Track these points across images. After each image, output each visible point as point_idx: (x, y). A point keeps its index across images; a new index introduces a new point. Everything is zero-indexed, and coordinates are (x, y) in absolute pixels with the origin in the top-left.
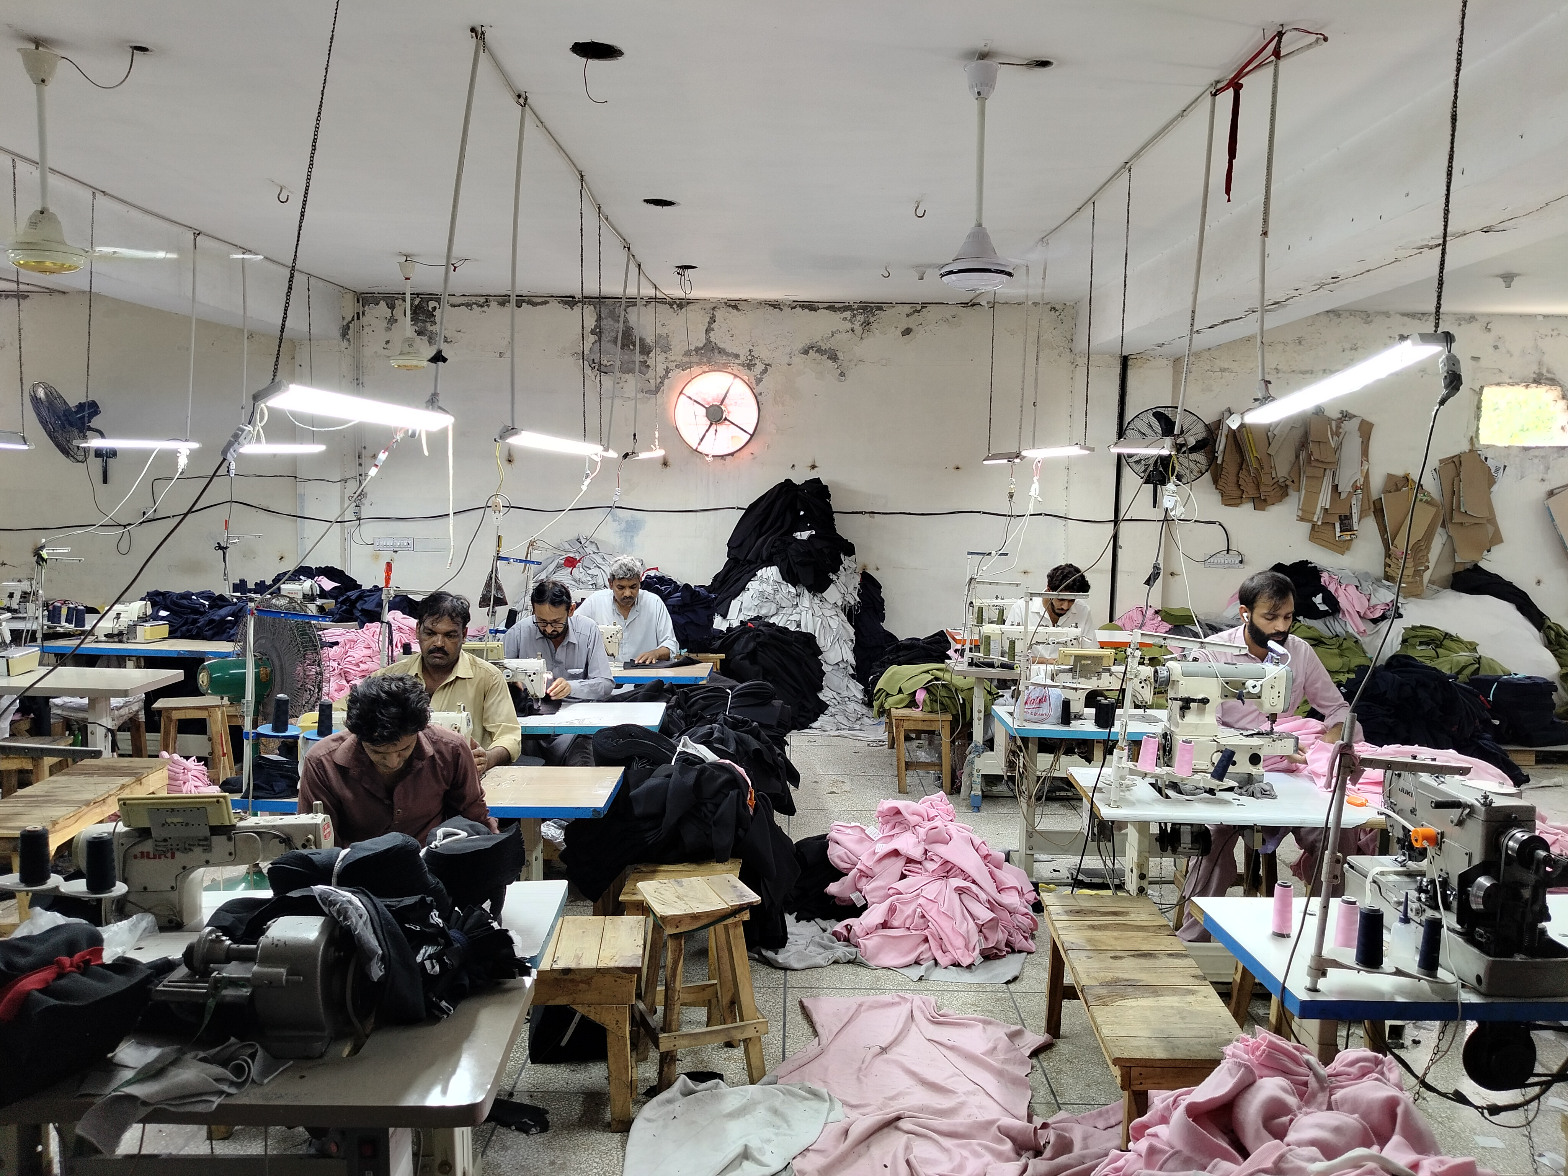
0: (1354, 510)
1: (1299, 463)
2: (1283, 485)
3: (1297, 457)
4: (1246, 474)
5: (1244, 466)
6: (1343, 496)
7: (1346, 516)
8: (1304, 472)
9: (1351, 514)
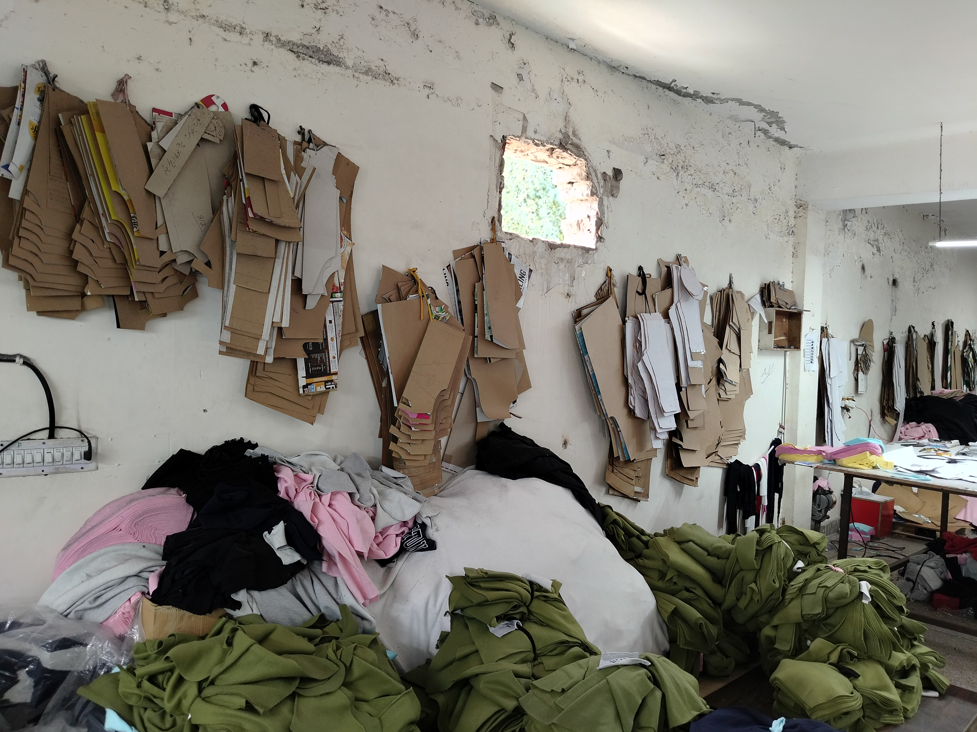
0: (331, 334)
1: (220, 222)
2: (186, 271)
3: (216, 209)
4: (91, 233)
5: (86, 214)
6: (311, 303)
7: (316, 345)
8: (233, 242)
9: (326, 340)
